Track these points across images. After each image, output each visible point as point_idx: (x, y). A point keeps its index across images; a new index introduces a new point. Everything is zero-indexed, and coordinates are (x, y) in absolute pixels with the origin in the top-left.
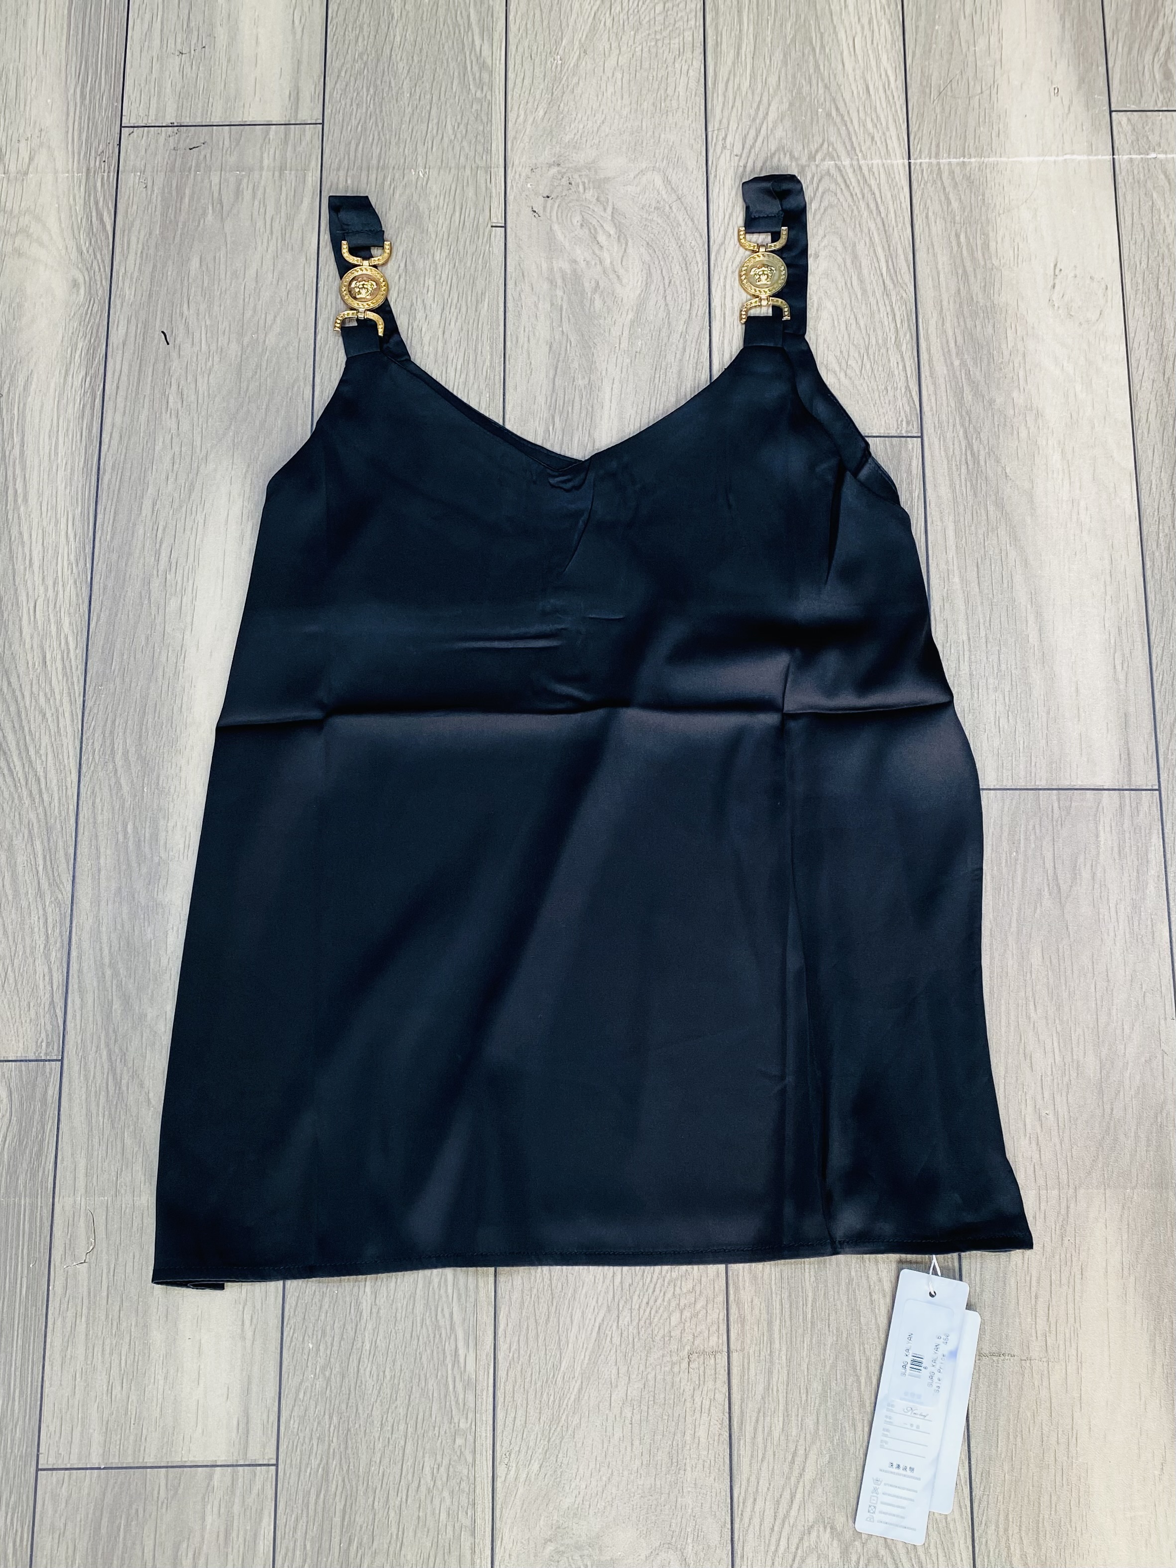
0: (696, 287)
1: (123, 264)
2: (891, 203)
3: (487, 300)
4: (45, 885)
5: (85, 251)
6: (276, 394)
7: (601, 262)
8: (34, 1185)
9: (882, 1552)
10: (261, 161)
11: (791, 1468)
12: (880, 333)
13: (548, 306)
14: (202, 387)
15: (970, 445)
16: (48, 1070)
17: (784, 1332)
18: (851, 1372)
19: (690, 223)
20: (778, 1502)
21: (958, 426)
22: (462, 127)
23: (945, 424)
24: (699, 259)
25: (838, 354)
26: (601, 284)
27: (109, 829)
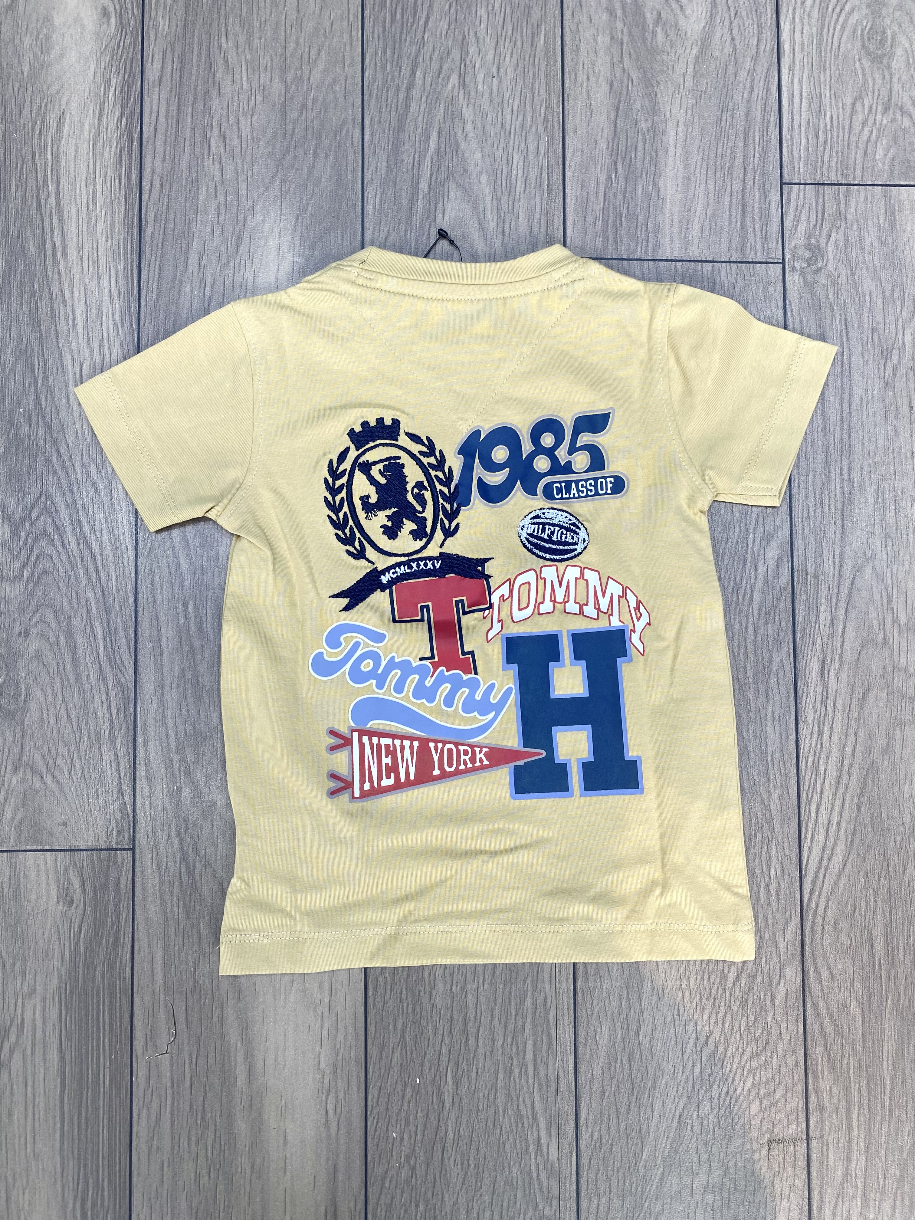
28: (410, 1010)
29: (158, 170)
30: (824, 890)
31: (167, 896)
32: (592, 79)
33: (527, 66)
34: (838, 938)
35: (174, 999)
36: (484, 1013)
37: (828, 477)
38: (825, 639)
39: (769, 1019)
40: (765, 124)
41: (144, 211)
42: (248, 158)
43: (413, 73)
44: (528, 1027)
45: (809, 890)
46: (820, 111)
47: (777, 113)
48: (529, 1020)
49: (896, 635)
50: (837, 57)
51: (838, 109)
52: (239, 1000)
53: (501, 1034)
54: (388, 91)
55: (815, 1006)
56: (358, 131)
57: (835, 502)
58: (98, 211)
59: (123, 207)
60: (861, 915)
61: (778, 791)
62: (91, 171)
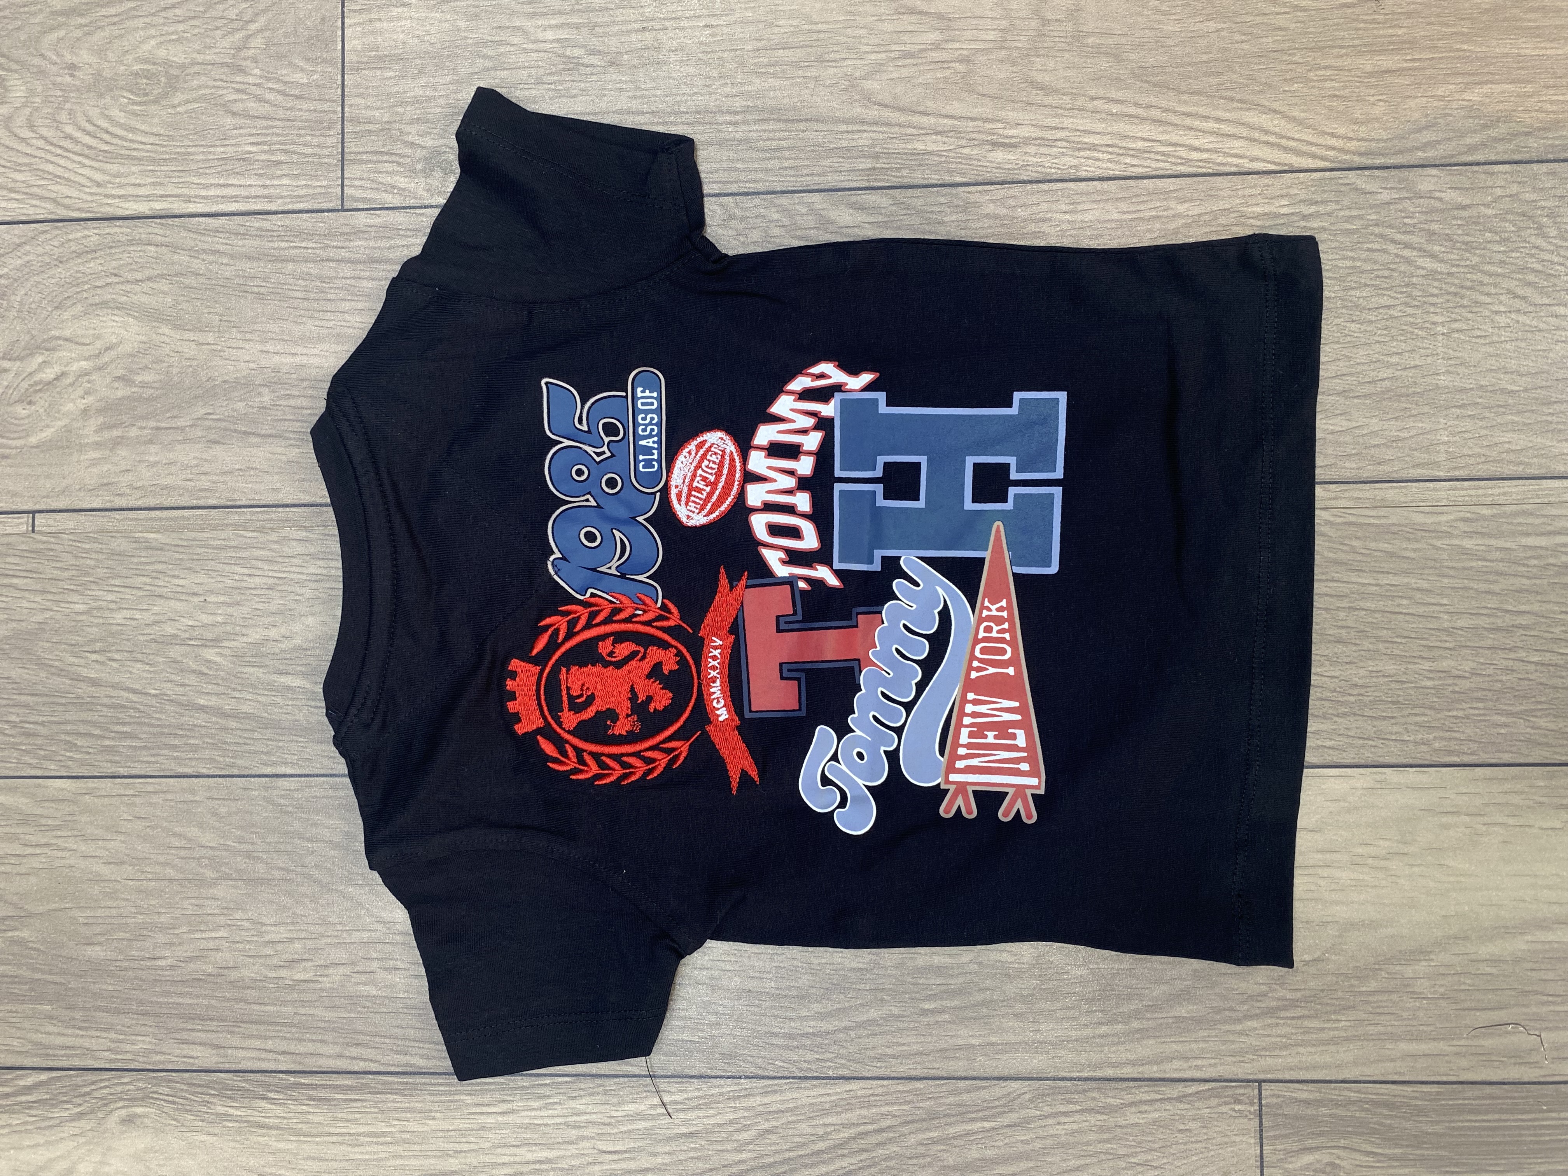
1: (98, 1054)
3: (145, 535)
4: (1013, 1117)
5: (79, 1110)
6: (291, 828)
7: (86, 374)
8: (1434, 1110)
13: (153, 448)
14: (283, 933)
16: (1275, 1100)
19: (27, 248)
24: (79, 235)
26: (120, 372)
27: (931, 1034)
28: (1480, 705)
29: (337, 1049)
30: (1310, 138)
31: (1324, 1036)
32: (206, 468)
33: (191, 556)
34: (1377, 119)
35: (1467, 1026)
36: (1483, 604)
37: (740, 141)
38: (964, 142)
39: (1490, 212)
40: (261, 234)
41: (393, 1069)
42: (321, 930)
43: (203, 708)
44: (1501, 543)
45: (1310, 160)
46: (244, 160)
47: (246, 218)
48: (1493, 542)
49: (957, 45)
50: (171, 138)
51: (241, 135)
52: (1466, 938)
53: (1512, 580)
54: (226, 743)
55: (1472, 149)
56: (281, 782)
57: (774, 131)
58: (393, 1129)
59: (388, 1096)
60: (1345, 87)
61: (1173, 204)
62: (340, 1139)
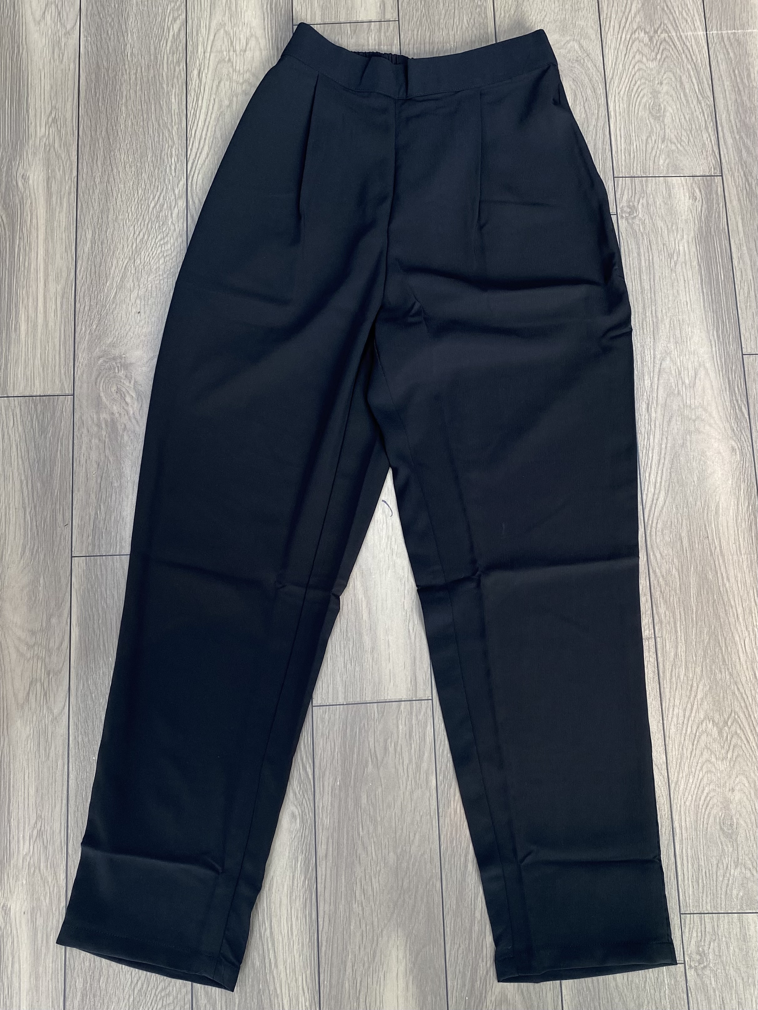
0: (600, 102)
2: (698, 55)
9: (739, 731)
10: (368, 42)
11: (691, 694)
12: (697, 123)
15: (747, 180)
17: (682, 627)
18: (717, 644)
20: (685, 710)
21: (740, 170)
22: (472, 20)
23: (734, 169)
25: (676, 134)
